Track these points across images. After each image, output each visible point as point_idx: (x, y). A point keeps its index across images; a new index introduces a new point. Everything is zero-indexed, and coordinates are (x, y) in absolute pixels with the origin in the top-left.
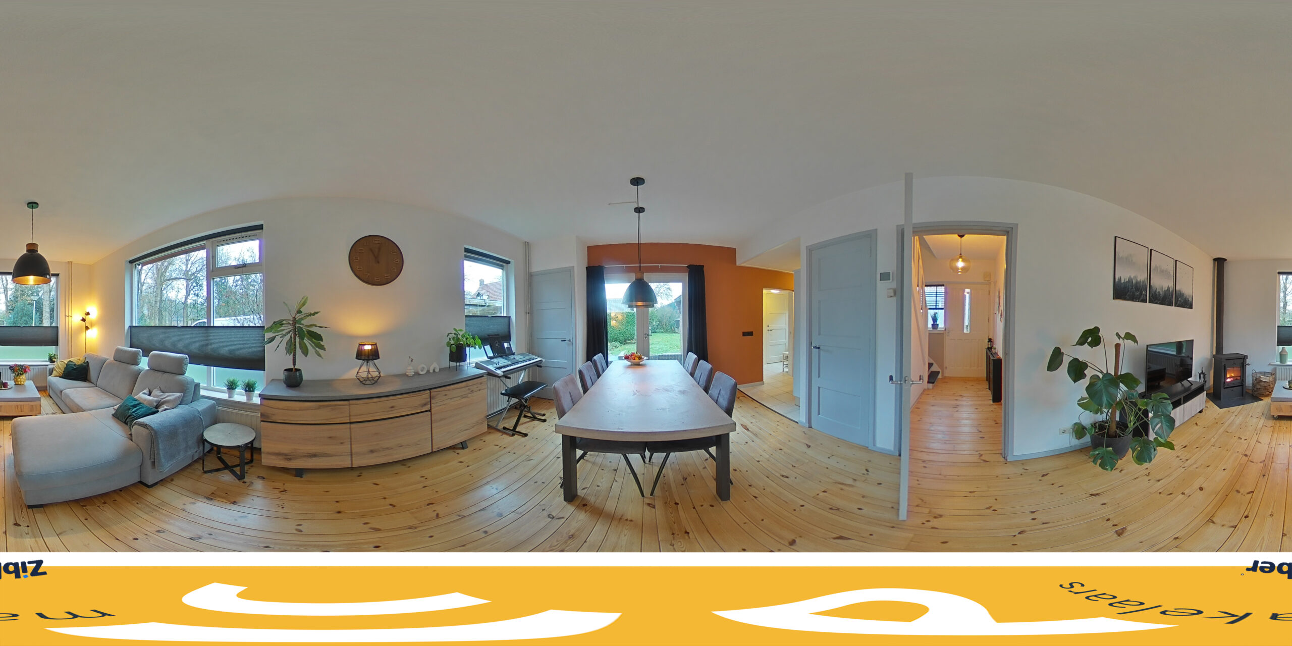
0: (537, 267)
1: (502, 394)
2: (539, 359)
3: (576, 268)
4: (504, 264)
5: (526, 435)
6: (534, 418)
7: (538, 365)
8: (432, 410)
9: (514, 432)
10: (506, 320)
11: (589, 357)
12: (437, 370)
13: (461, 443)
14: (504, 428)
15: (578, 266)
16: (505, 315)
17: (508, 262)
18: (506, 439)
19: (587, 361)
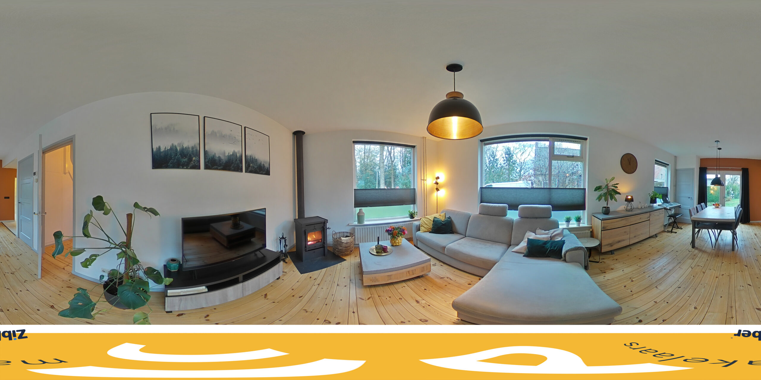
0: (679, 167)
1: (668, 216)
2: (680, 205)
3: (695, 169)
4: (667, 166)
5: (676, 233)
6: (678, 228)
7: (679, 207)
8: (650, 220)
9: (672, 232)
10: (667, 189)
11: (699, 203)
12: (647, 207)
13: (655, 235)
14: (668, 231)
15: (696, 167)
16: (666, 187)
17: (668, 165)
18: (669, 234)
19: (698, 204)
